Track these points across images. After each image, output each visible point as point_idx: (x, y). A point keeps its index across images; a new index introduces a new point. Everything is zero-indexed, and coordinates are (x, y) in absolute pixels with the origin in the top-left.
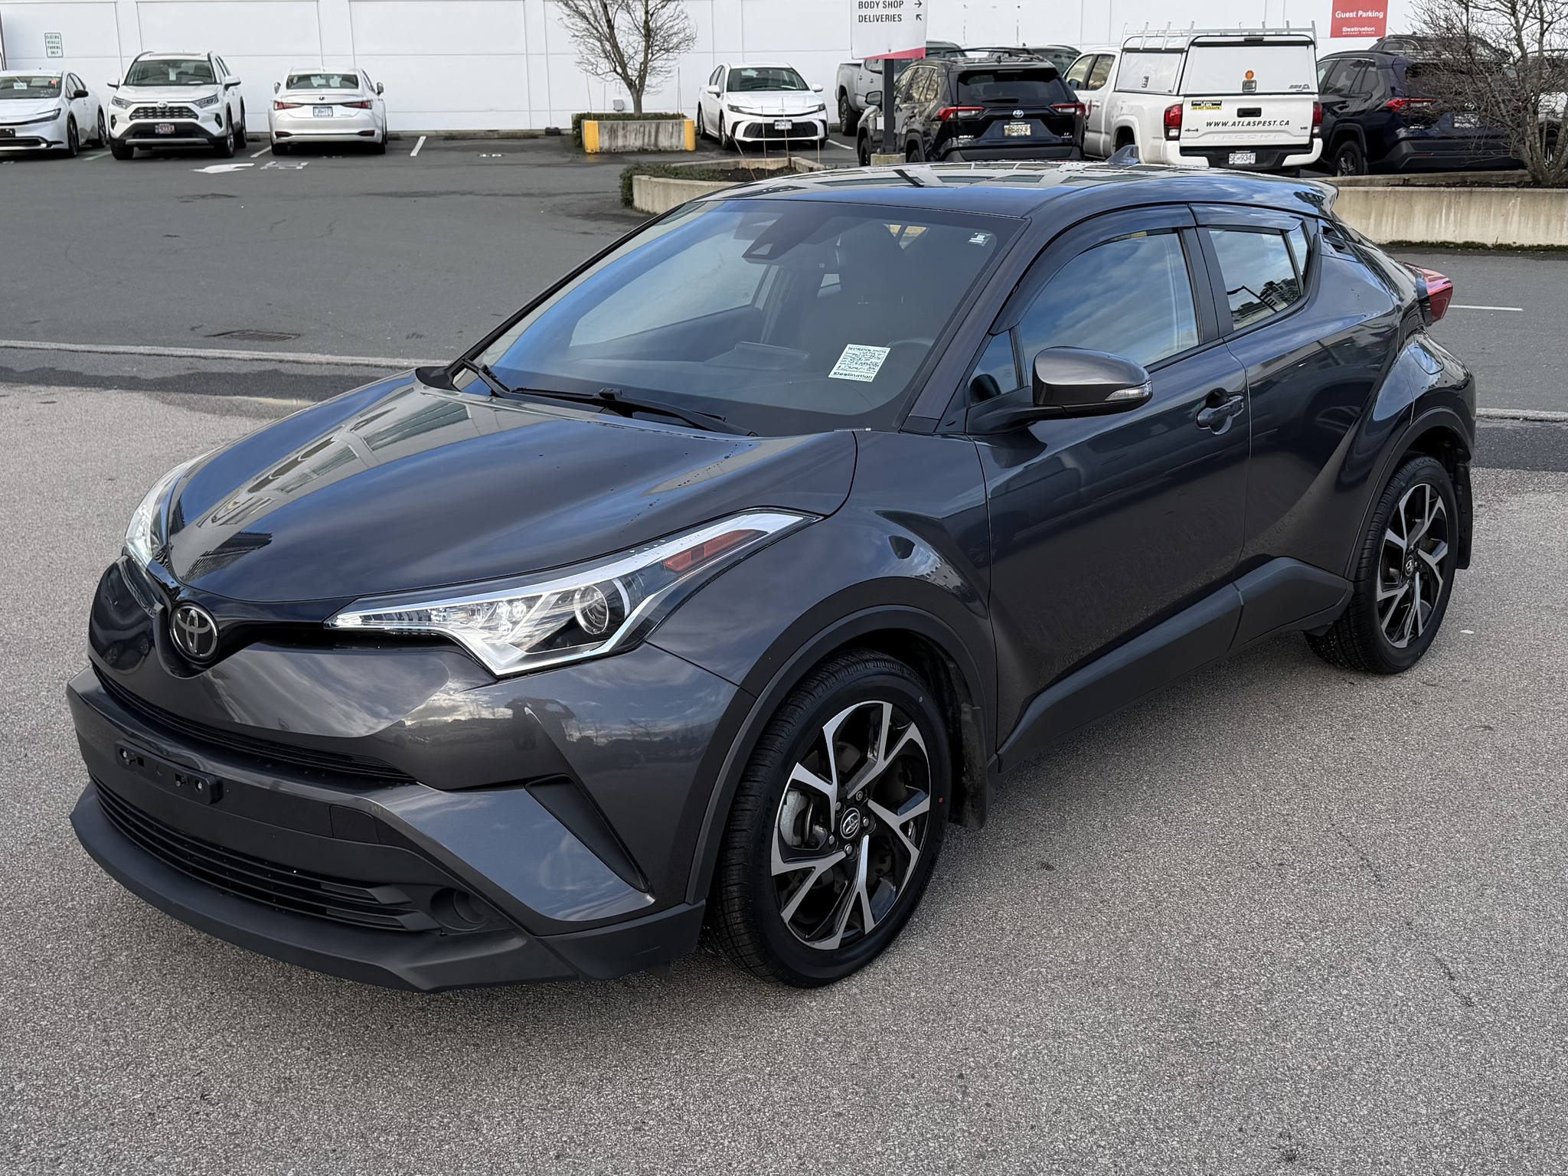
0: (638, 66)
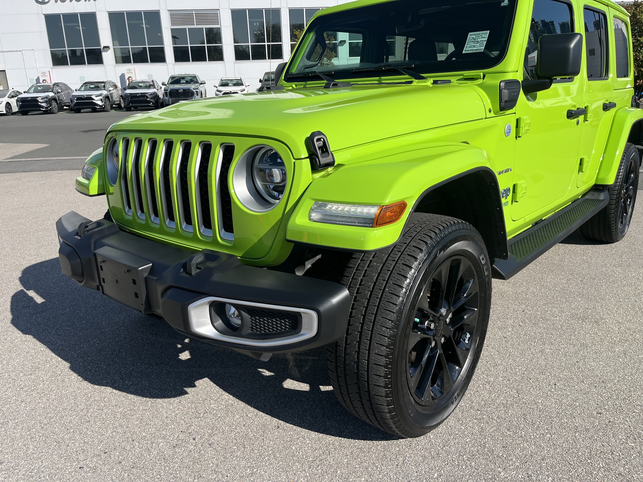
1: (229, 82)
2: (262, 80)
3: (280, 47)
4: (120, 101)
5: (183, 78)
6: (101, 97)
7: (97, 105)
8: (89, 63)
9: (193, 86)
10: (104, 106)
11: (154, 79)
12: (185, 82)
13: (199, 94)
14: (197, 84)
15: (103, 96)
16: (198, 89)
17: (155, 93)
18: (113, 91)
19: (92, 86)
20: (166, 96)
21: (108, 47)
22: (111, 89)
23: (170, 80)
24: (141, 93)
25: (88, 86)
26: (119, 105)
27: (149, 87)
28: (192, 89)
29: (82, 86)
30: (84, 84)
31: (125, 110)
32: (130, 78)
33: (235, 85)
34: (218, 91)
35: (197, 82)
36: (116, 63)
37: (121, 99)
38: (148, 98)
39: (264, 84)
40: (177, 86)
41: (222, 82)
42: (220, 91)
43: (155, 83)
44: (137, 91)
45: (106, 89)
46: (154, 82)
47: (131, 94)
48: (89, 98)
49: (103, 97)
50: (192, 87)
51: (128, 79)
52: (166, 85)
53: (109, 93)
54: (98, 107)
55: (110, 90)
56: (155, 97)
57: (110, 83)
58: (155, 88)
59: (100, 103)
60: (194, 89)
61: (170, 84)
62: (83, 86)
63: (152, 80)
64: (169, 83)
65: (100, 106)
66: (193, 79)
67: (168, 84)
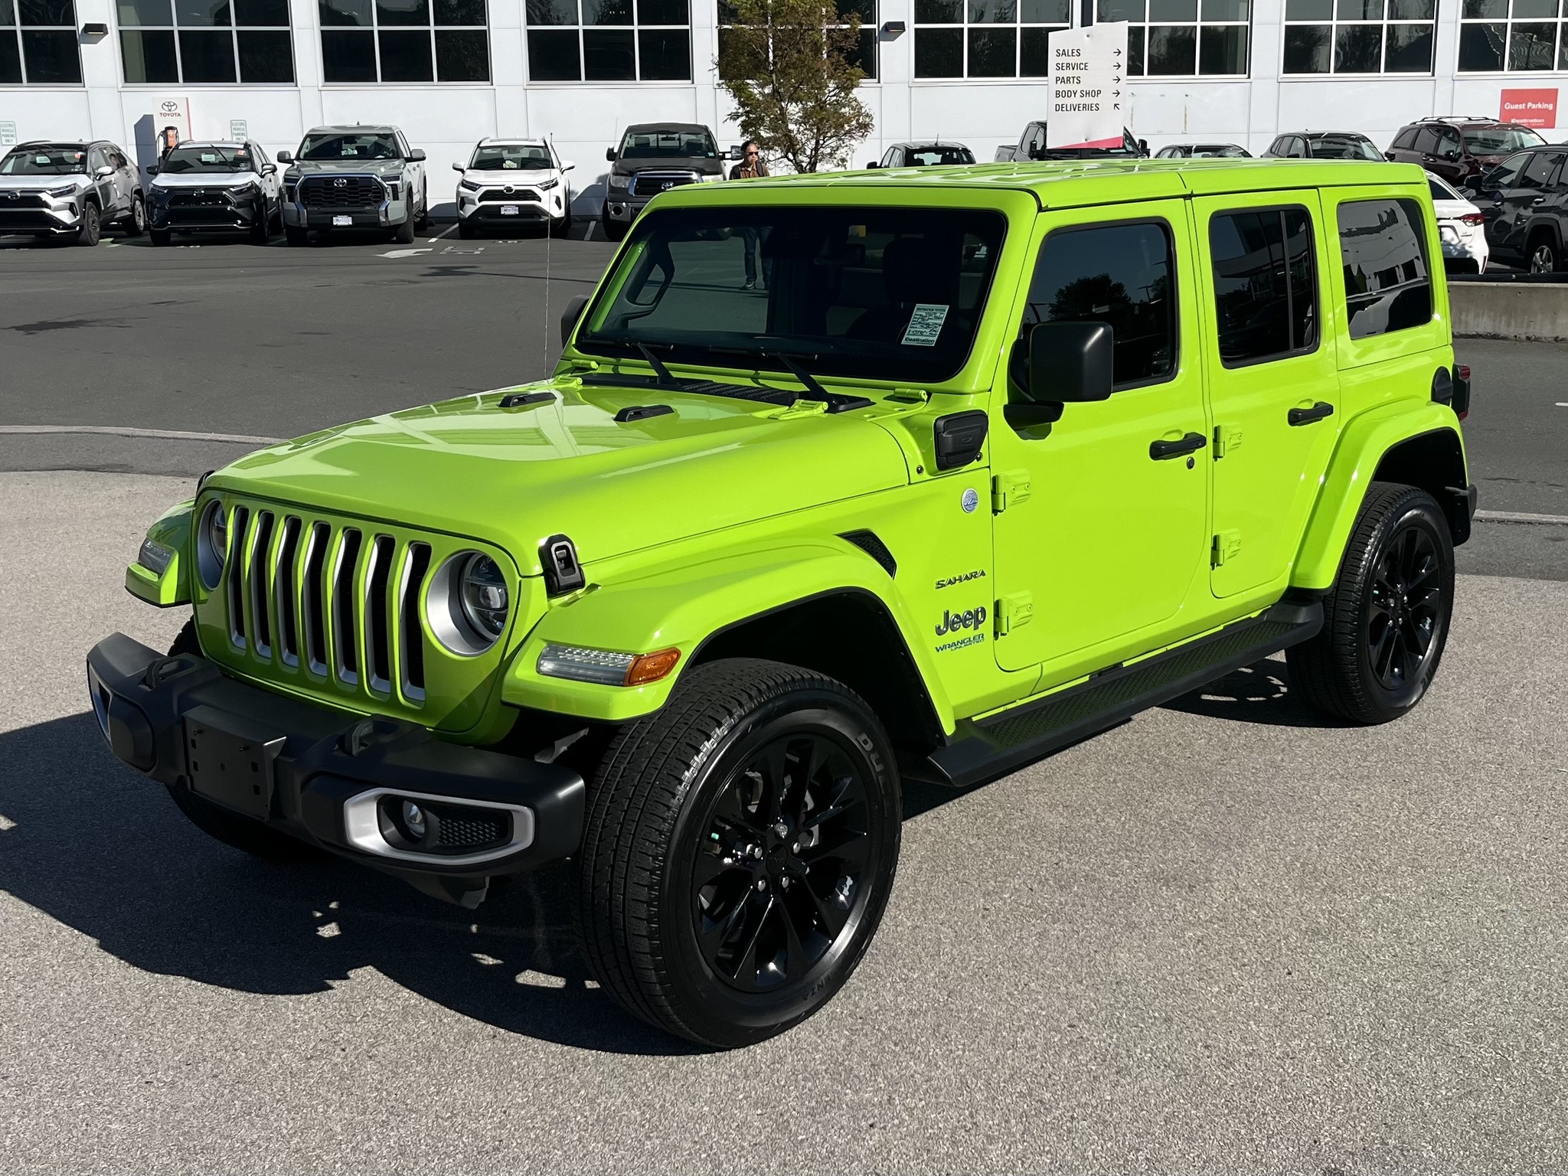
0: (808, 152)
1: (505, 154)
2: (616, 151)
3: (682, 42)
4: (133, 209)
5: (350, 139)
6: (70, 199)
7: (58, 223)
8: (32, 79)
9: (383, 170)
10: (78, 228)
11: (252, 137)
12: (356, 152)
13: (403, 196)
14: (397, 162)
15: (77, 193)
16: (397, 178)
17: (253, 187)
18: (112, 178)
19: (40, 159)
20: (291, 199)
21: (99, 29)
22: (107, 169)
23: (307, 143)
24: (206, 188)
25: (29, 157)
26: (128, 225)
27: (232, 165)
28: (379, 180)
29: (8, 157)
30: (13, 151)
31: (148, 238)
32: (170, 133)
33: (526, 164)
34: (465, 184)
35: (397, 155)
36: (126, 81)
37: (138, 203)
38: (230, 203)
39: (621, 167)
40: (327, 168)
41: (481, 154)
42: (473, 187)
43: (254, 152)
44: (192, 180)
45: (88, 171)
46: (252, 148)
47: (171, 189)
48: (32, 199)
49: (78, 198)
50: (378, 169)
51: (165, 133)
52: (290, 161)
53: (97, 184)
54: (58, 231)
55: (102, 175)
56: (251, 201)
57: (101, 150)
58: (253, 169)
59: (66, 217)
60: (385, 179)
61: (308, 157)
62: (12, 157)
63: (244, 140)
64: (302, 156)
65: (65, 226)
66: (382, 141)
67: (298, 158)
